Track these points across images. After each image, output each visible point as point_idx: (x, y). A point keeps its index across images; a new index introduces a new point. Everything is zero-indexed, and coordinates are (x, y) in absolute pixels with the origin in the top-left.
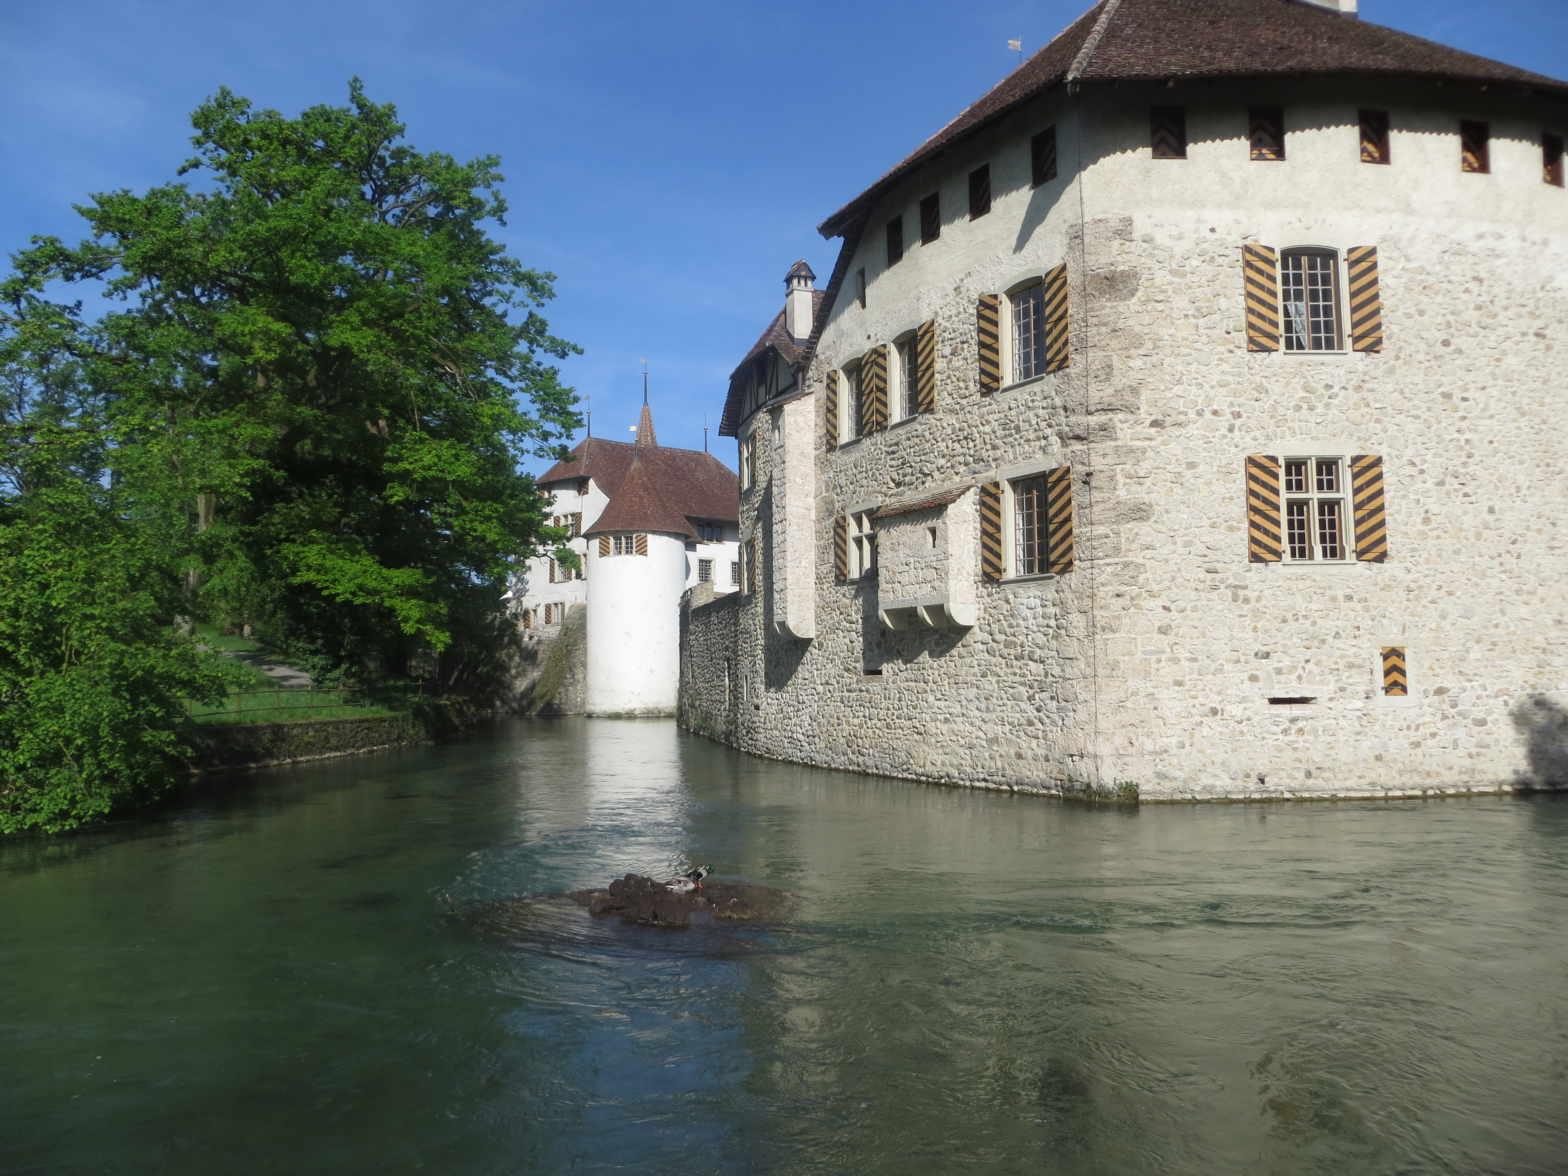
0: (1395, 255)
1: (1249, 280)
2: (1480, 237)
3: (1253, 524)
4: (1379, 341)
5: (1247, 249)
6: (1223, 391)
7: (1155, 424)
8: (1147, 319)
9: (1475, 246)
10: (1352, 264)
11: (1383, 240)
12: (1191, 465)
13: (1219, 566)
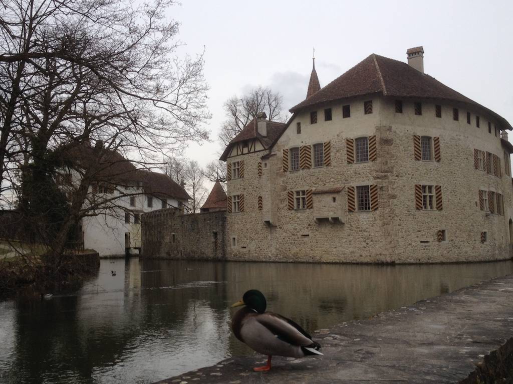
0: (442, 139)
1: (415, 143)
2: (457, 135)
3: (417, 201)
4: (440, 159)
5: (415, 136)
6: (410, 169)
7: (397, 176)
8: (394, 151)
9: (456, 137)
10: (435, 141)
11: (440, 136)
12: (404, 186)
13: (410, 210)
